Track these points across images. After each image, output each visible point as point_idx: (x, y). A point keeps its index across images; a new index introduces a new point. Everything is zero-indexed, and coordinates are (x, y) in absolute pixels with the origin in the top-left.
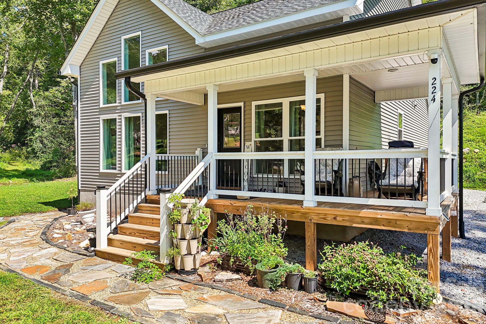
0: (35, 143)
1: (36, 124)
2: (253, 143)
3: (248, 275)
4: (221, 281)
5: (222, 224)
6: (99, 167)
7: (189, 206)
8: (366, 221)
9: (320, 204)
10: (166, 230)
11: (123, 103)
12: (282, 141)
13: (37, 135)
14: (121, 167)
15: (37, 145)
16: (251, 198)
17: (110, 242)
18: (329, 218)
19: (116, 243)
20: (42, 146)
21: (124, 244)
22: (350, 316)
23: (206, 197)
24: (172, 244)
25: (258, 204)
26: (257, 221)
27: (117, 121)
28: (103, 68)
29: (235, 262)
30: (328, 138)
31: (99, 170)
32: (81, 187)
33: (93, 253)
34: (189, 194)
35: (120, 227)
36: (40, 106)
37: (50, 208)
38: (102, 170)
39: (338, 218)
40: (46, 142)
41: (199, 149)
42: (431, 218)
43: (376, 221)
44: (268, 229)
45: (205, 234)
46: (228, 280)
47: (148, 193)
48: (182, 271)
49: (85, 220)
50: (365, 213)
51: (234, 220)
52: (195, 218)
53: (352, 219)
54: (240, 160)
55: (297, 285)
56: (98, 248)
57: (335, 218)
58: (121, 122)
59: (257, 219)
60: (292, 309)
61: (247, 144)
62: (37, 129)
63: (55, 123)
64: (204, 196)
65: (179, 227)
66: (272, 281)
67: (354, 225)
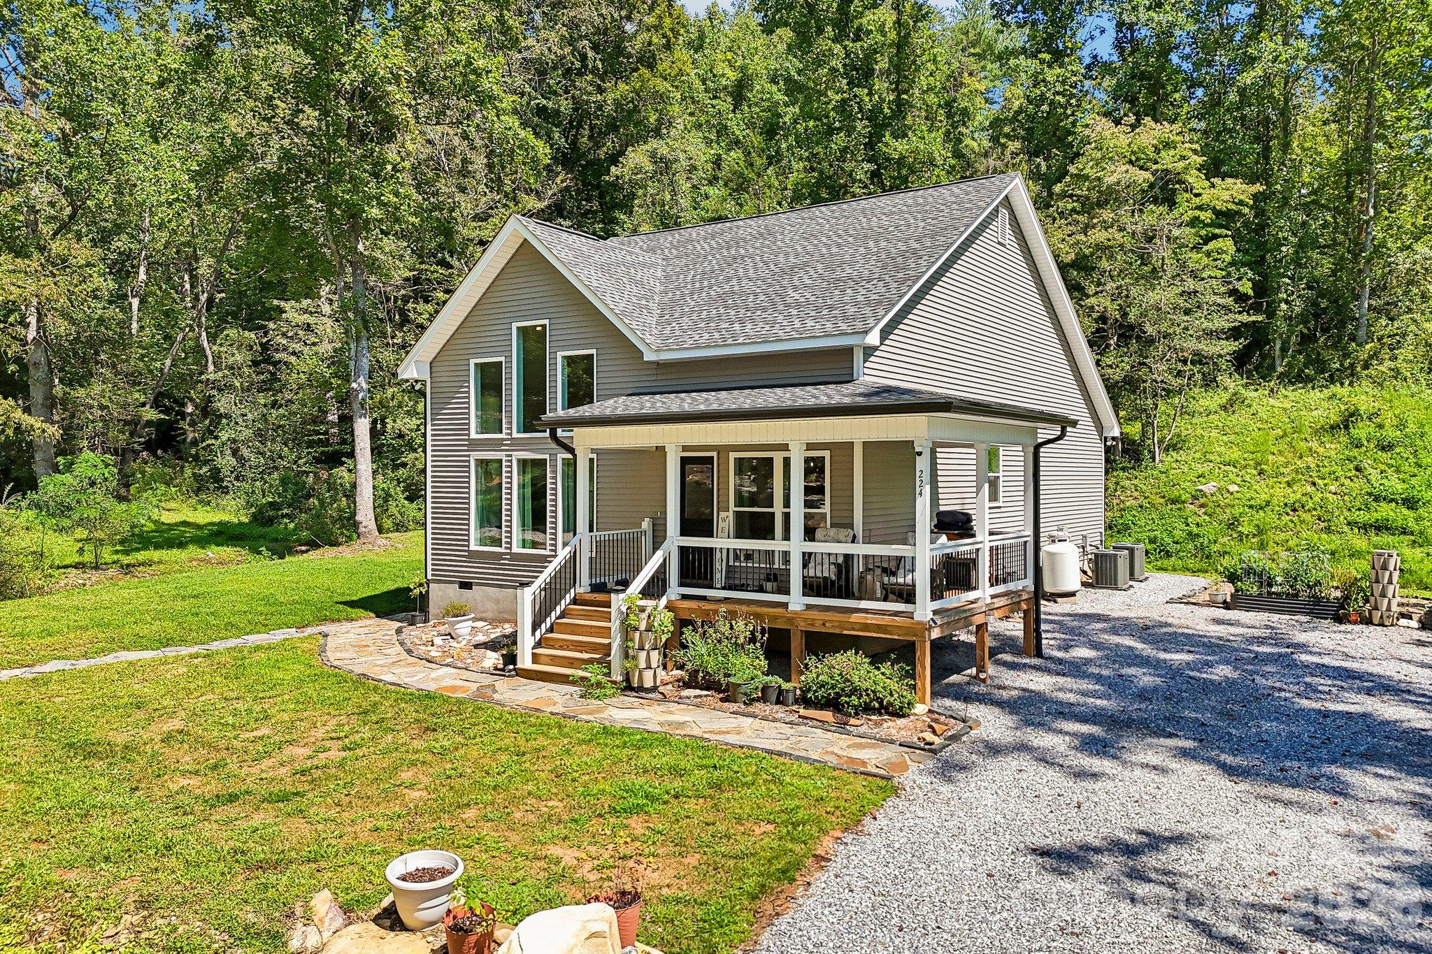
0: (219, 455)
1: (222, 410)
2: (731, 514)
3: (720, 692)
4: (688, 698)
5: (688, 632)
6: (468, 541)
7: (649, 610)
8: (856, 627)
9: (809, 607)
10: (618, 639)
11: (515, 435)
12: (773, 514)
13: (224, 436)
14: (510, 543)
15: (226, 462)
16: (726, 599)
17: (536, 658)
18: (818, 624)
19: (542, 659)
20: (235, 463)
21: (554, 660)
22: (820, 721)
23: (665, 597)
24: (627, 656)
25: (732, 607)
26: (731, 628)
27: (504, 464)
28: (476, 369)
29: (703, 678)
30: (836, 514)
31: (468, 546)
32: (433, 575)
33: (513, 673)
34: (647, 592)
35: (547, 638)
36: (232, 368)
37: (360, 612)
38: (473, 547)
39: (827, 624)
40: (245, 452)
41: (647, 520)
42: (919, 623)
43: (866, 627)
44: (745, 637)
45: (666, 646)
46: (695, 697)
47: (579, 590)
48: (641, 689)
49: (459, 631)
50: (855, 618)
51: (703, 626)
52: (656, 624)
53: (842, 625)
54: (711, 549)
55: (774, 698)
56: (519, 665)
57: (824, 624)
58: (511, 467)
59: (732, 626)
60: (764, 719)
61: (723, 514)
62: (224, 421)
63: (265, 406)
64: (662, 595)
65: (637, 635)
66: (745, 694)
67: (845, 632)
